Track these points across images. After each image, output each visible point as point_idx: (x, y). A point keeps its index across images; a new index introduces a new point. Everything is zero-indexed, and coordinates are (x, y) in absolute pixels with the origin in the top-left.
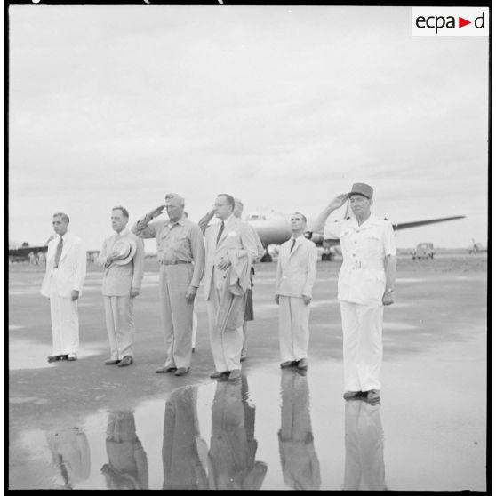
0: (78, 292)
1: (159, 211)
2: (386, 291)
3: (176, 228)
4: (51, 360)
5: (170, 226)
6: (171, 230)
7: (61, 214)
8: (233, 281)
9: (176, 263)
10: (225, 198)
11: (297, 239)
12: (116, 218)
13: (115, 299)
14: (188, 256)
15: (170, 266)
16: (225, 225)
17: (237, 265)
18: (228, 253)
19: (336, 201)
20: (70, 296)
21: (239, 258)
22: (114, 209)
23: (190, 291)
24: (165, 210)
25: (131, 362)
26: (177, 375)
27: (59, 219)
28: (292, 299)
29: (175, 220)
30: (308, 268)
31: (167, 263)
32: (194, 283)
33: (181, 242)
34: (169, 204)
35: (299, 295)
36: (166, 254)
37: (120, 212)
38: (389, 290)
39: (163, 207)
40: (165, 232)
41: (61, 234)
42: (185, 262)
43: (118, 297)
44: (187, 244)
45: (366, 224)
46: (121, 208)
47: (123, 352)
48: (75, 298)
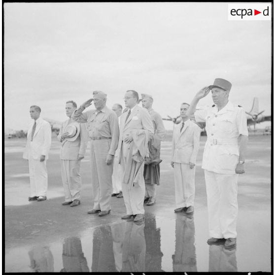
0: (44, 156)
1: (89, 103)
2: (239, 162)
3: (101, 114)
4: (31, 199)
5: (96, 113)
6: (97, 115)
7: (34, 106)
8: (135, 152)
9: (100, 138)
10: (132, 93)
11: (185, 123)
12: (68, 108)
13: (68, 162)
14: (108, 133)
15: (96, 140)
16: (131, 111)
17: (137, 140)
18: (131, 132)
19: (201, 92)
20: (40, 159)
21: (138, 136)
22: (67, 103)
23: (108, 158)
24: (93, 102)
25: (79, 203)
26: (100, 216)
27: (33, 109)
28: (182, 165)
29: (99, 109)
30: (193, 142)
31: (94, 139)
32: (111, 152)
33: (103, 124)
34: (95, 98)
35: (187, 162)
36: (93, 132)
37: (71, 104)
38: (241, 162)
39: (91, 100)
40: (93, 117)
41: (35, 119)
42: (107, 138)
43: (70, 160)
44: (107, 126)
45: (223, 110)
46: (72, 102)
47: (74, 196)
48: (42, 160)
